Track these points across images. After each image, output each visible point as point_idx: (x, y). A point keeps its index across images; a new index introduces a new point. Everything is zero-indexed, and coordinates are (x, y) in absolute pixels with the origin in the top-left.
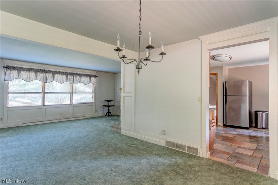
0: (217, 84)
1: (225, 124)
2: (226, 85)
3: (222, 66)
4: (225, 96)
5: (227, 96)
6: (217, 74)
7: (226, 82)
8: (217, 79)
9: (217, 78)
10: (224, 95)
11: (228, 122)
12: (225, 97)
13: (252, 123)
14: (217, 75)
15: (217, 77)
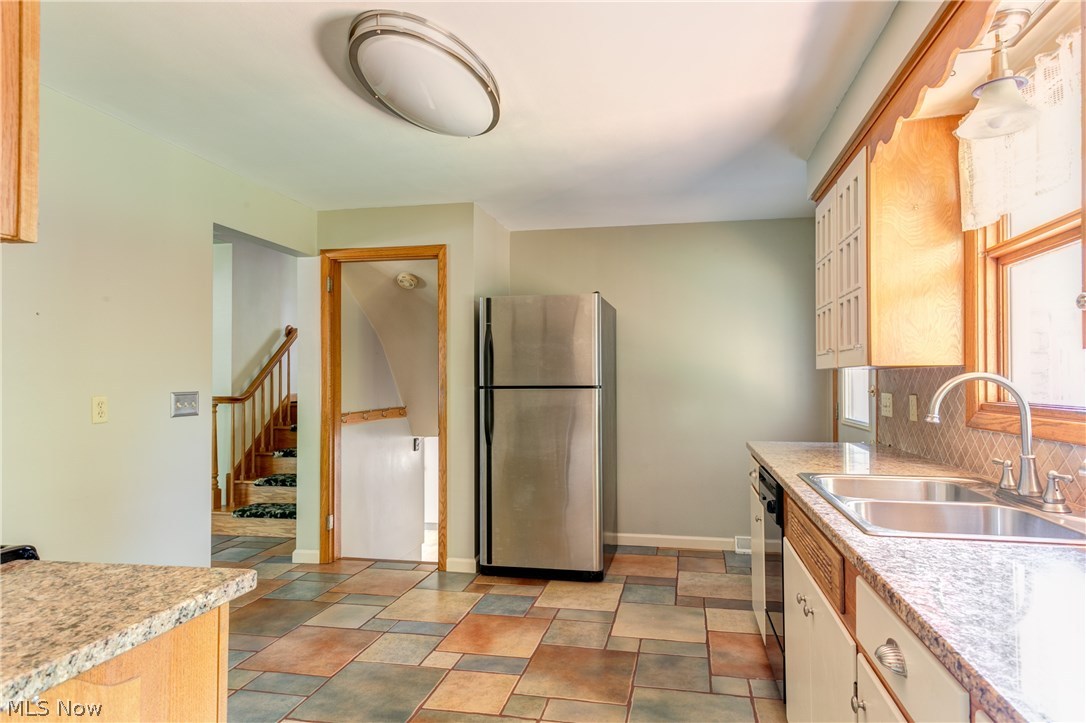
0: (441, 318)
1: (484, 562)
2: (489, 319)
3: (471, 205)
4: (486, 387)
5: (495, 391)
6: (445, 254)
7: (489, 301)
8: (442, 286)
9: (445, 276)
10: (482, 383)
11: (500, 549)
12: (482, 391)
13: (615, 530)
14: (440, 256)
15: (442, 271)
